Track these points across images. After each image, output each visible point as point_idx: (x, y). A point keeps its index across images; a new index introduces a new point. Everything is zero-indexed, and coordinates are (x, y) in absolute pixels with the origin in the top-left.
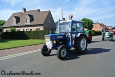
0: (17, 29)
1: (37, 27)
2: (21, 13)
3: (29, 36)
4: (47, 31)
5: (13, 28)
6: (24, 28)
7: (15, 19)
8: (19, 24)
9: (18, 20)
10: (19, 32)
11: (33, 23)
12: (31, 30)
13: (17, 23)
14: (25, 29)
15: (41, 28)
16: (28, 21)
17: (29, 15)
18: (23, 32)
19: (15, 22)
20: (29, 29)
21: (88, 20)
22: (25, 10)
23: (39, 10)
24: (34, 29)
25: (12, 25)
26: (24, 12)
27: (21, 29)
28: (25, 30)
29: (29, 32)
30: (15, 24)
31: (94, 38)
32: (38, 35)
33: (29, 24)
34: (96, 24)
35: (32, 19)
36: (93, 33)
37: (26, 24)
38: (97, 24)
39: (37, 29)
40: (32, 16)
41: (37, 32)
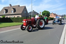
0: (6, 16)
2: (8, 7)
3: (13, 21)
5: (4, 16)
7: (5, 11)
9: (7, 11)
10: (7, 18)
11: (15, 13)
12: (14, 17)
13: (6, 13)
15: (20, 16)
16: (13, 12)
17: (13, 8)
19: (5, 12)
21: (47, 12)
23: (19, 6)
24: (16, 16)
25: (3, 14)
26: (10, 7)
28: (11, 17)
33: (13, 13)
35: (15, 11)
39: (18, 17)
40: (15, 9)
41: (18, 18)
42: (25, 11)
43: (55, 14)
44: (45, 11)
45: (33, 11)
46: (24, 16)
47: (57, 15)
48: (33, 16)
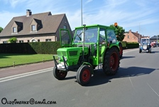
0: (19, 39)
1: (48, 37)
2: (24, 17)
3: (35, 50)
4: (63, 43)
5: (14, 39)
6: (29, 38)
7: (16, 26)
8: (22, 33)
9: (20, 26)
10: (22, 44)
11: (41, 31)
12: (39, 40)
13: (18, 31)
14: (31, 40)
15: (53, 39)
16: (35, 28)
17: (35, 20)
18: (27, 44)
19: (16, 30)
20: (36, 39)
22: (30, 13)
23: (50, 14)
24: (43, 39)
25: (13, 34)
26: (28, 16)
27: (25, 40)
29: (36, 44)
30: (16, 33)
31: (125, 53)
32: (48, 48)
33: (36, 32)
34: (128, 33)
35: (40, 25)
36: (124, 45)
37: (31, 32)
38: (130, 34)
39: (47, 40)
40: (40, 21)
41: (47, 44)
42: (65, 27)
43: (136, 35)
47: (141, 36)
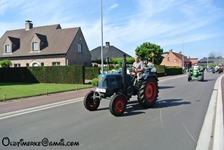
0: (14, 62)
1: (55, 60)
2: (22, 31)
3: (37, 78)
4: (73, 67)
5: (6, 61)
6: (28, 61)
7: (9, 43)
8: (18, 53)
9: (16, 44)
10: (18, 69)
11: (46, 51)
12: (42, 64)
13: (13, 50)
14: (31, 63)
15: (63, 62)
16: (37, 47)
17: (39, 35)
18: (26, 69)
19: (9, 48)
20: (38, 63)
21: (154, 46)
22: (31, 26)
23: (59, 27)
24: (48, 62)
25: (5, 55)
26: (28, 29)
27: (23, 63)
28: (31, 65)
30: (9, 53)
31: (162, 81)
33: (39, 52)
34: (167, 53)
35: (44, 43)
36: (162, 71)
37: (31, 53)
38: (171, 54)
39: (54, 63)
40: (45, 37)
41: (54, 69)
42: (79, 46)
43: (179, 56)
44: (146, 45)
45: (105, 45)
46: (75, 63)
47: (185, 58)
48: (105, 63)
